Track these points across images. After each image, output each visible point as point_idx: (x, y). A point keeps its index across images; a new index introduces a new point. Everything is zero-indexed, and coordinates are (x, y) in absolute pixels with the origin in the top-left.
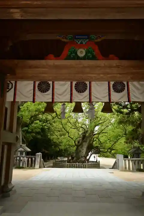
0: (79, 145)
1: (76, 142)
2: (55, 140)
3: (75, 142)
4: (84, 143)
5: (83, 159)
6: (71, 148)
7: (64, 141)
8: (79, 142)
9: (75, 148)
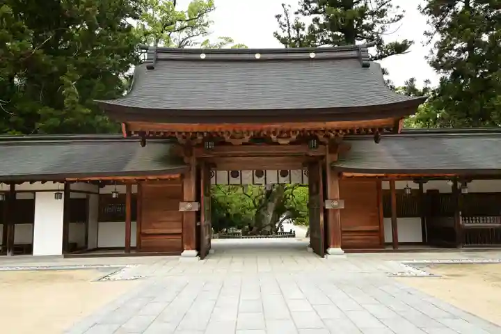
0: (261, 207)
1: (257, 203)
2: (220, 200)
3: (254, 202)
4: (269, 204)
5: (268, 229)
6: (247, 212)
7: (236, 200)
8: (260, 201)
9: (254, 212)
